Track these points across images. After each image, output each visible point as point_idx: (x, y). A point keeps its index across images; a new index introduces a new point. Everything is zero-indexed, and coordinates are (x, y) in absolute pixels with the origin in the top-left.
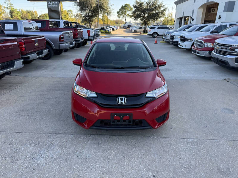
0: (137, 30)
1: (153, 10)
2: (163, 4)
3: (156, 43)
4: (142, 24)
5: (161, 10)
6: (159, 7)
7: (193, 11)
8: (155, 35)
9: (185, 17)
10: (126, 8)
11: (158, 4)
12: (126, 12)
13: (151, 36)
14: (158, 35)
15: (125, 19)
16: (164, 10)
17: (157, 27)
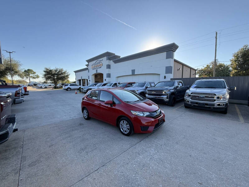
0: (47, 87)
1: (60, 74)
2: (67, 72)
3: (76, 93)
4: (52, 83)
5: (66, 75)
6: (65, 73)
7: (89, 76)
8: (69, 90)
9: (83, 80)
10: (29, 72)
11: (63, 71)
12: (29, 74)
13: (65, 90)
14: (71, 89)
15: (29, 80)
16: (68, 75)
17: (69, 85)
